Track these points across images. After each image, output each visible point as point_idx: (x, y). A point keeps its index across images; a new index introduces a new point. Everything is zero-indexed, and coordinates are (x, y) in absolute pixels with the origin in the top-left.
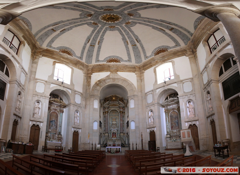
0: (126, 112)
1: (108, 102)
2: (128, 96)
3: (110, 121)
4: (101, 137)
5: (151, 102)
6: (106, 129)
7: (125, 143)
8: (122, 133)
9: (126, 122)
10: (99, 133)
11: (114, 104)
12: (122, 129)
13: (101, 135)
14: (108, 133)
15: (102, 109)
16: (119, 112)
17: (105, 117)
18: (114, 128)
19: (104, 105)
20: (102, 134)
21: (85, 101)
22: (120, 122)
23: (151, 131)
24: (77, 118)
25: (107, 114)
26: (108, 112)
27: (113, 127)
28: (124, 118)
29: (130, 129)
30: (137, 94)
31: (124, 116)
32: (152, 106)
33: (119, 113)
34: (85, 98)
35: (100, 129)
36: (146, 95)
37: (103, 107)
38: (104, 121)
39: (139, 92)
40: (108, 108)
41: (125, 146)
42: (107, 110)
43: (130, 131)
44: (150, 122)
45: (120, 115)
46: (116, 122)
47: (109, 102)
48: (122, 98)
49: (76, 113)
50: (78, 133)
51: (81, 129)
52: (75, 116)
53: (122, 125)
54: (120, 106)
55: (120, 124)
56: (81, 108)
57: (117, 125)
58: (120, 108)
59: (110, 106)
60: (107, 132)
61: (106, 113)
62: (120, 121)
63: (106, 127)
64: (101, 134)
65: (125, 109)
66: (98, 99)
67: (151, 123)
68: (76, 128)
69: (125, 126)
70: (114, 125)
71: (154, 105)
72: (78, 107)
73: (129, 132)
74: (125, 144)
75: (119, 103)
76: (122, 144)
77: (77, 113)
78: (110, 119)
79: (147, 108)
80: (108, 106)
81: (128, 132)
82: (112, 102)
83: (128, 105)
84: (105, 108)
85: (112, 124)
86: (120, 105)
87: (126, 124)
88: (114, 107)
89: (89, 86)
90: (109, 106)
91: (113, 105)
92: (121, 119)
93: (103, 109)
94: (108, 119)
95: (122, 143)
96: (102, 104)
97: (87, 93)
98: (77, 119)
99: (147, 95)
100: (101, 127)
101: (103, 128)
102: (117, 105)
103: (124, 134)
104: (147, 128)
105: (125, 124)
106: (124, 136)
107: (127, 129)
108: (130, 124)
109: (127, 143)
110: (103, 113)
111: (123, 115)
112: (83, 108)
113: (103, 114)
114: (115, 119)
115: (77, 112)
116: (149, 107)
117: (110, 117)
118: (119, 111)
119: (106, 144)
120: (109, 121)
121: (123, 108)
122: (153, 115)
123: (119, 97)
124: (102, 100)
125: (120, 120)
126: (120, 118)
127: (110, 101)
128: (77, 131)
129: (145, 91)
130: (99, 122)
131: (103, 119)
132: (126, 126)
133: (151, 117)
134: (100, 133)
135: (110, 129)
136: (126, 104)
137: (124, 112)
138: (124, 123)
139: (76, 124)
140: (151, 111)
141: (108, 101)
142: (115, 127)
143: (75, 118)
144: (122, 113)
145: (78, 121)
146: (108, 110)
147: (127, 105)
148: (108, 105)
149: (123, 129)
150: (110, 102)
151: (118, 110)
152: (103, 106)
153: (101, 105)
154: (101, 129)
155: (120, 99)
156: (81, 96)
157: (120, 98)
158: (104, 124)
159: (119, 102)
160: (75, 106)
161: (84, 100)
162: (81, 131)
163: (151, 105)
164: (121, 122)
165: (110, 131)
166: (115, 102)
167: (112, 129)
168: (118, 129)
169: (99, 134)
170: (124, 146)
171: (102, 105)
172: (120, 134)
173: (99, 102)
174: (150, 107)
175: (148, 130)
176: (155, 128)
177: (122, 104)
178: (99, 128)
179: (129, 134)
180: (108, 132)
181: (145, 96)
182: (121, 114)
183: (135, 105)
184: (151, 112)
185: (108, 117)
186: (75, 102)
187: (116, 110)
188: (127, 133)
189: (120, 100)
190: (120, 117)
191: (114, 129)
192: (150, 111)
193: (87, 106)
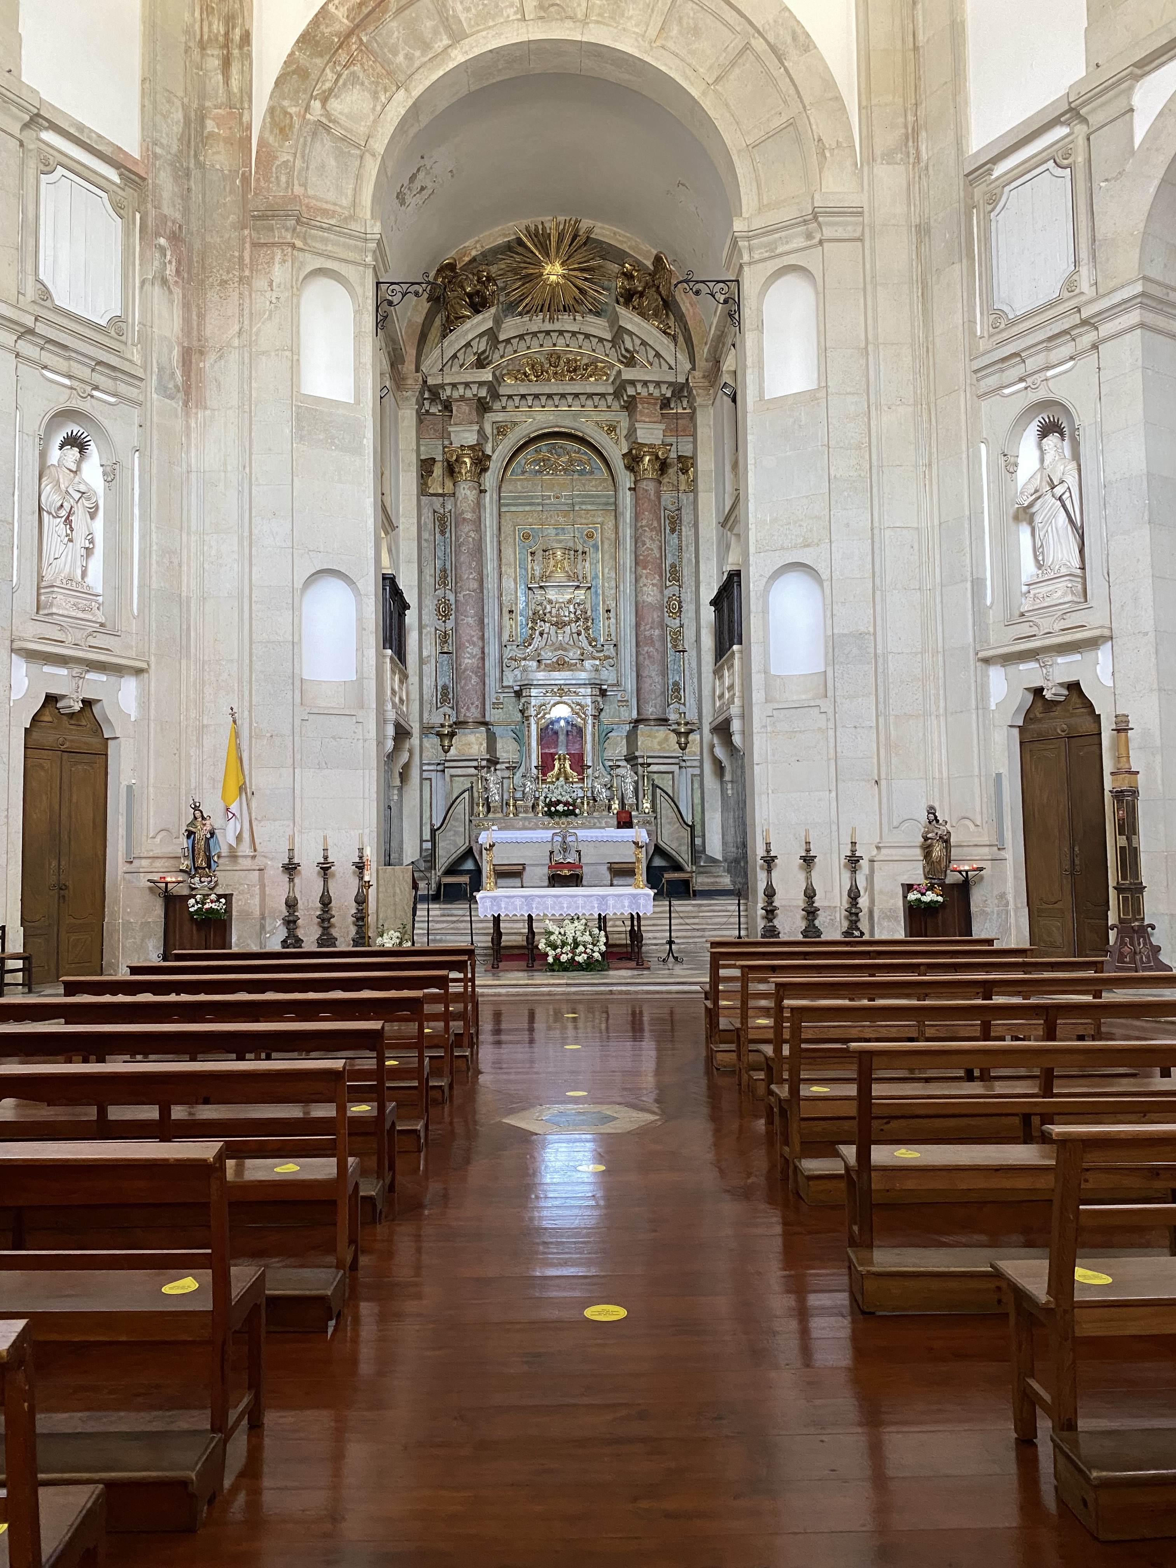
0: (705, 463)
1: (482, 321)
2: (738, 225)
3: (508, 583)
4: (404, 776)
5: (1050, 289)
6: (457, 671)
7: (697, 853)
8: (663, 721)
9: (709, 592)
10: (381, 721)
11: (554, 358)
12: (652, 672)
13: (397, 748)
14: (485, 724)
15: (408, 416)
16: (618, 464)
17: (442, 522)
18: (561, 665)
19: (432, 361)
20: (415, 741)
21: (177, 292)
22: (637, 591)
23: (1038, 692)
24: (80, 519)
25: (466, 492)
26: (481, 463)
27: (548, 655)
28: (687, 531)
29: (757, 679)
30: (853, 200)
31: (687, 516)
32: (1067, 349)
33: (626, 479)
34: (175, 238)
35: (391, 680)
36: (978, 192)
37: (412, 396)
38: (429, 579)
39: (889, 157)
40: (483, 407)
41: (700, 882)
42: (470, 437)
43: (757, 696)
44: (1028, 568)
45: (627, 499)
46: (581, 594)
47: (498, 321)
48: (658, 260)
49: (55, 455)
50: (98, 729)
51: (139, 672)
52: (50, 498)
53: (663, 626)
54: (628, 374)
55: (628, 617)
56: (123, 388)
57: (602, 628)
58: (630, 406)
59: (509, 386)
60: (473, 714)
61: (451, 470)
62: (629, 577)
63: (459, 647)
64: (402, 733)
65: (692, 417)
66: (348, 271)
67: (1043, 590)
68: (62, 660)
69: (689, 634)
70: (560, 625)
71: (1089, 338)
72: (84, 372)
73: (746, 716)
74: (694, 861)
75: (619, 333)
76: (658, 862)
77: (73, 453)
78: (508, 553)
79: (992, 381)
80: (486, 375)
81: (735, 710)
82: (537, 323)
83: (728, 364)
84: (447, 406)
85: (537, 617)
86: (630, 361)
87: (708, 614)
88: (554, 387)
89: (226, 63)
90: (498, 379)
91: (539, 372)
92: (651, 545)
93: (422, 417)
94: (479, 550)
95: (659, 850)
96: (410, 353)
97: (200, 166)
98: (81, 541)
99: (993, 200)
100: (400, 654)
101: (429, 669)
102: (592, 368)
103: (684, 735)
104: (986, 661)
105: (689, 608)
106: (681, 763)
107: (718, 672)
108: (765, 611)
109: (715, 846)
110: (426, 467)
111: (667, 498)
112: (162, 389)
113: (423, 490)
114: (575, 553)
115: (74, 442)
116: (1019, 371)
117: (507, 528)
118: (616, 451)
119: (469, 865)
120: (491, 584)
121: (665, 403)
122: (1072, 481)
123: (619, 256)
124: (408, 288)
125: (627, 559)
126: (636, 539)
127: (511, 308)
128: (88, 703)
129: (959, 143)
130: (370, 586)
131: (427, 553)
132: (708, 641)
133: (1047, 509)
134: (390, 731)
135: (509, 680)
136: (703, 351)
137: (686, 464)
138: (687, 596)
139: (62, 605)
140: (1045, 431)
141: (477, 309)
142: (573, 655)
143: (54, 526)
144: (663, 466)
145: (96, 565)
146: (481, 432)
147: (717, 362)
148: (481, 363)
149: (664, 673)
150: (511, 326)
151: (612, 429)
152: (413, 382)
153: (395, 359)
154: (404, 677)
155: (628, 276)
156: (118, 208)
157: (638, 265)
158: (430, 617)
159: (614, 320)
160: (47, 358)
161: (164, 282)
162: (144, 702)
163: (1041, 335)
164: (651, 594)
165: (508, 699)
166: (566, 322)
167: (540, 676)
168: (608, 676)
169: (380, 743)
170: (686, 883)
171: (409, 366)
172: (631, 738)
173: (369, 321)
174: (1032, 364)
175: (997, 676)
176: (1103, 654)
177: (663, 344)
178: (380, 657)
179: (747, 733)
180: (492, 715)
181: (970, 207)
182: (650, 487)
183: (823, 351)
184: (1052, 440)
185: (478, 523)
186: (45, 294)
187: (582, 441)
188: (723, 730)
189: (628, 297)
190: (627, 532)
191: (560, 677)
192: (1033, 430)
193: (208, 364)
